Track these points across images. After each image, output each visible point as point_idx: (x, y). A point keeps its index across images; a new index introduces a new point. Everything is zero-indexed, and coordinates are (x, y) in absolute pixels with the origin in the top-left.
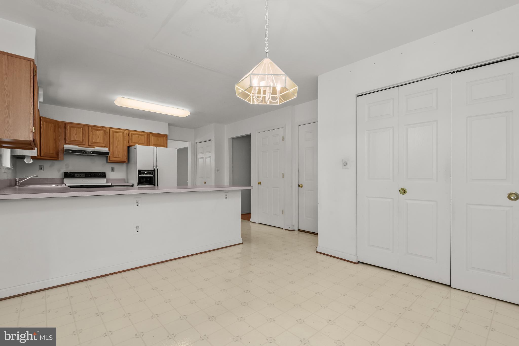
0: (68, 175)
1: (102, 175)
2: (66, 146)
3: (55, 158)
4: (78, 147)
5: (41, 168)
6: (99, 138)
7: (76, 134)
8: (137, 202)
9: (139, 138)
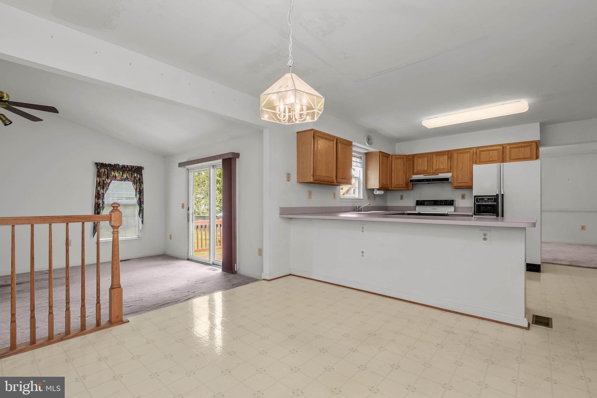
0: (420, 203)
1: (450, 203)
2: (415, 177)
3: (404, 188)
4: (424, 176)
5: (402, 198)
6: (442, 163)
7: (422, 164)
8: (363, 228)
9: (490, 155)
